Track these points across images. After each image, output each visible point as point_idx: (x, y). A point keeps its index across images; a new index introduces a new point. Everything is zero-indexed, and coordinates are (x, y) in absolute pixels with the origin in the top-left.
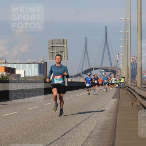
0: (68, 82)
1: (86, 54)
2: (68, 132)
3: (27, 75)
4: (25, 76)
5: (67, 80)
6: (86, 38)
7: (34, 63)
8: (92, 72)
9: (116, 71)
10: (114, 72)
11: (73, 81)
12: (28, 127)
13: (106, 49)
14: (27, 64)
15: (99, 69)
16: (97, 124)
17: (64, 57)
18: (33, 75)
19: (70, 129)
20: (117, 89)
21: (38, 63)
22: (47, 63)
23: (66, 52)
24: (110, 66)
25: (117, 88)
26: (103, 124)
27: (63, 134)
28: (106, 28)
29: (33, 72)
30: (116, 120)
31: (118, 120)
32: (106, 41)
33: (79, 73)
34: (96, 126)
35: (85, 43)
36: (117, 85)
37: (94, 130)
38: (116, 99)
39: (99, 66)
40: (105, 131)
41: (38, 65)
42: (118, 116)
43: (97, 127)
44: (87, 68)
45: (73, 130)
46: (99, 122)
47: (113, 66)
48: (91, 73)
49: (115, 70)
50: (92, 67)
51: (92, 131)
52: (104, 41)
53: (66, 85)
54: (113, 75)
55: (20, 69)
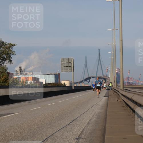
0: (74, 87)
1: (86, 68)
2: (74, 120)
3: (47, 82)
4: (45, 83)
5: (74, 85)
6: (86, 57)
7: (52, 74)
8: (90, 79)
9: (106, 79)
10: (105, 79)
11: (78, 86)
12: (48, 117)
13: (99, 64)
14: (47, 75)
15: (95, 77)
16: (94, 114)
17: (72, 69)
18: (51, 82)
19: (76, 118)
20: (107, 91)
21: (54, 74)
22: (60, 74)
23: (73, 67)
24: (102, 75)
26: (98, 114)
27: (71, 121)
28: (99, 50)
29: (51, 80)
30: (106, 111)
31: (108, 112)
32: (100, 59)
33: (81, 80)
34: (93, 116)
35: (85, 60)
37: (92, 118)
38: (107, 98)
39: (95, 75)
40: (99, 119)
41: (54, 75)
42: (108, 109)
43: (94, 116)
44: (87, 77)
45: (78, 118)
46: (95, 113)
47: (104, 75)
48: (90, 80)
50: (90, 76)
51: (90, 119)
52: (98, 59)
53: (73, 88)
54: (104, 81)
55: (42, 79)
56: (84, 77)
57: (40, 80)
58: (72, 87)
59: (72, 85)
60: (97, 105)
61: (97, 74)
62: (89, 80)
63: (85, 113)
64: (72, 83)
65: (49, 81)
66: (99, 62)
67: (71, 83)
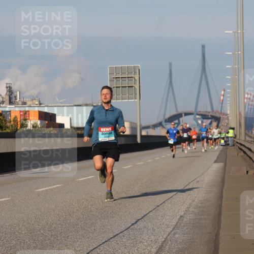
0: (142, 137)
1: (171, 90)
2: (141, 218)
3: (75, 125)
4: (71, 127)
5: (141, 133)
6: (170, 64)
7: (86, 105)
8: (181, 119)
9: (220, 118)
10: (217, 119)
11: (149, 134)
12: (77, 210)
13: (204, 82)
14: (75, 108)
15: (193, 114)
16: (190, 204)
17: (136, 94)
19: (145, 213)
20: (222, 147)
21: (92, 105)
23: (137, 87)
24: (209, 110)
25: (221, 145)
26: (199, 205)
27: (135, 221)
28: (203, 47)
30: (221, 197)
32: (204, 69)
33: (159, 121)
34: (188, 208)
36: (222, 141)
37: (184, 214)
38: (221, 164)
39: (191, 109)
40: (202, 217)
42: (224, 191)
43: (190, 210)
44: (173, 113)
45: (151, 214)
47: (215, 108)
48: (179, 121)
49: (218, 115)
50: (180, 111)
51: (181, 216)
52: (201, 67)
53: (139, 140)
54: (214, 124)
55: (63, 116)
56: (165, 115)
57: (59, 120)
58: (135, 136)
59: (137, 132)
60: (198, 182)
61: (196, 107)
62: (177, 121)
63: (169, 201)
64: (136, 129)
65: (80, 122)
66: (204, 76)
67: (133, 128)
